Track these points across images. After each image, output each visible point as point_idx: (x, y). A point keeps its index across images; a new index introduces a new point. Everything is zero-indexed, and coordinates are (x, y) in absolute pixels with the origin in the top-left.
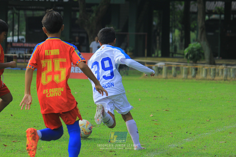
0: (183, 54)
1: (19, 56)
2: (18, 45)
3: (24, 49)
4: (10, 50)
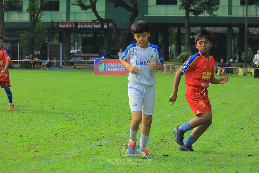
0: (177, 59)
1: (78, 62)
2: (77, 55)
3: (81, 57)
4: (72, 58)
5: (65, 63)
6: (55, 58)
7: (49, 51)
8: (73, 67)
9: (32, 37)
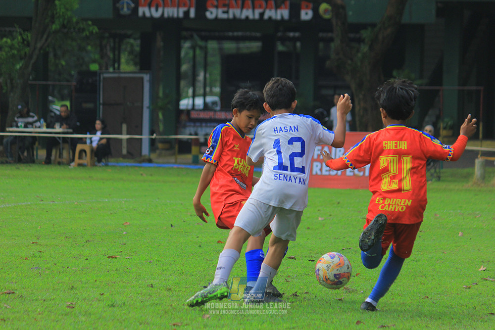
2: (202, 115)
4: (185, 127)
5: (160, 145)
6: (124, 127)
7: (101, 101)
8: (189, 157)
9: (42, 52)
